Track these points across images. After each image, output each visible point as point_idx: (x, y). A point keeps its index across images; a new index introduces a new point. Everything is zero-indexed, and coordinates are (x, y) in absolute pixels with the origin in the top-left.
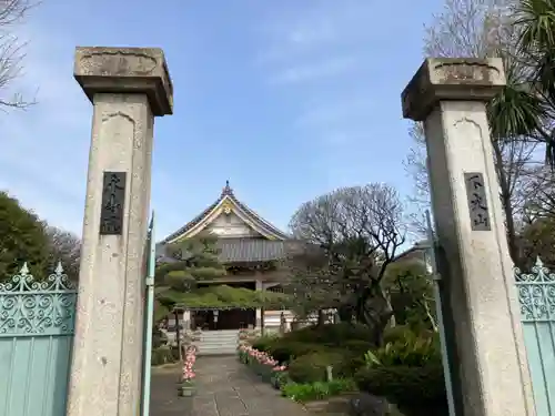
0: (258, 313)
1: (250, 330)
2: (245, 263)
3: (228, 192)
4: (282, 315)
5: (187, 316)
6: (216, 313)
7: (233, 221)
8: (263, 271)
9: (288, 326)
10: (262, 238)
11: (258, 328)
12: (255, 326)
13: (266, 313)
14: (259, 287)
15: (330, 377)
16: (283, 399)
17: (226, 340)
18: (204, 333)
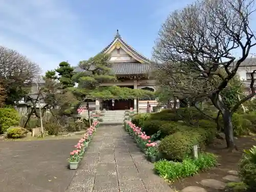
0: (135, 101)
1: (131, 110)
2: (128, 75)
3: (118, 36)
4: (148, 103)
5: (98, 103)
6: (113, 102)
7: (121, 52)
8: (137, 80)
9: (151, 109)
10: (137, 62)
11: (135, 110)
12: (133, 108)
13: (139, 102)
14: (135, 88)
15: (196, 155)
16: (155, 176)
17: (118, 116)
18: (106, 112)
